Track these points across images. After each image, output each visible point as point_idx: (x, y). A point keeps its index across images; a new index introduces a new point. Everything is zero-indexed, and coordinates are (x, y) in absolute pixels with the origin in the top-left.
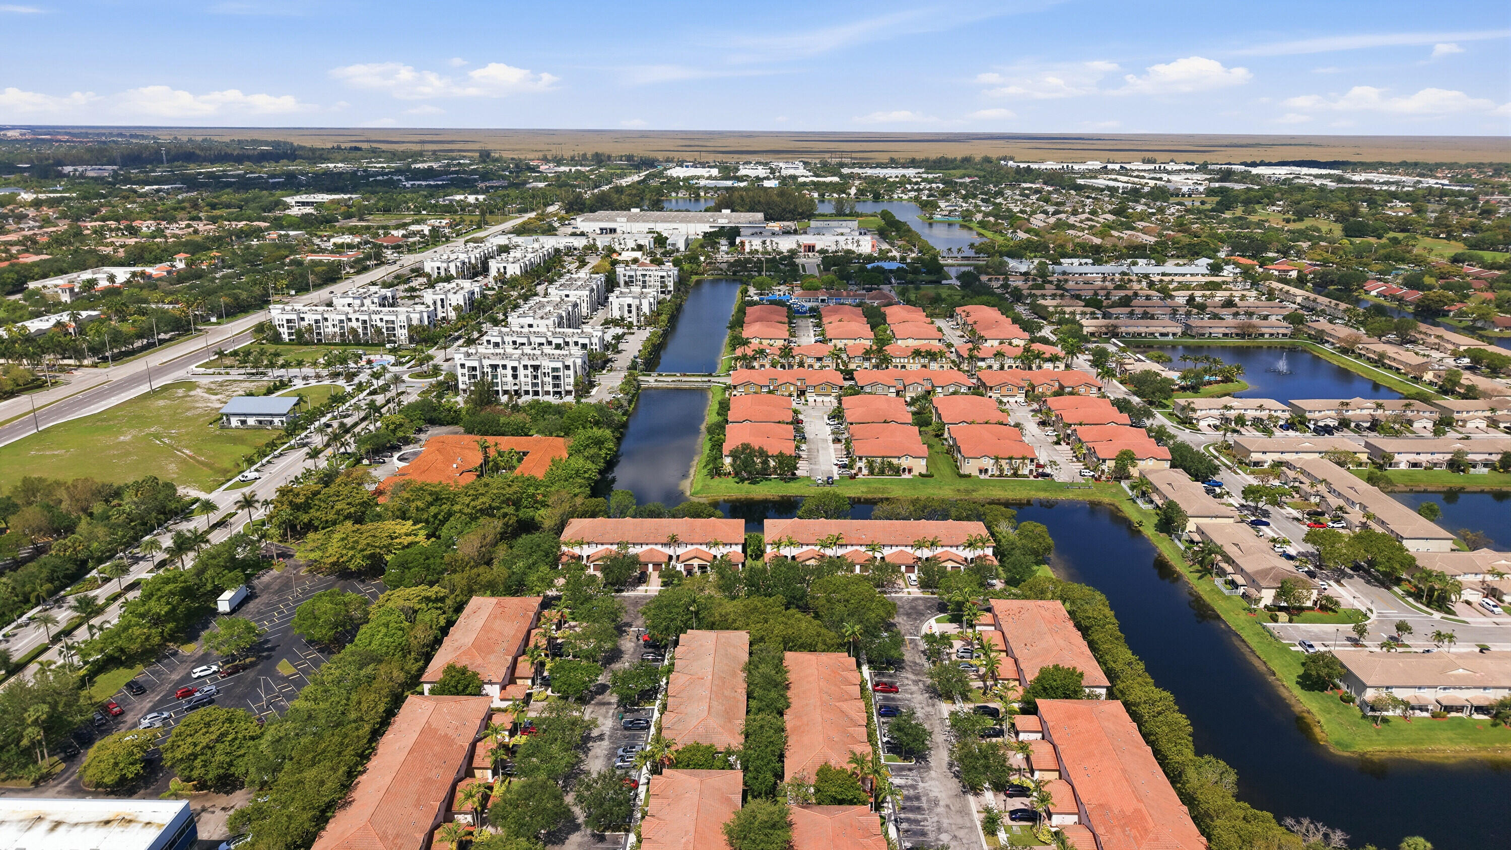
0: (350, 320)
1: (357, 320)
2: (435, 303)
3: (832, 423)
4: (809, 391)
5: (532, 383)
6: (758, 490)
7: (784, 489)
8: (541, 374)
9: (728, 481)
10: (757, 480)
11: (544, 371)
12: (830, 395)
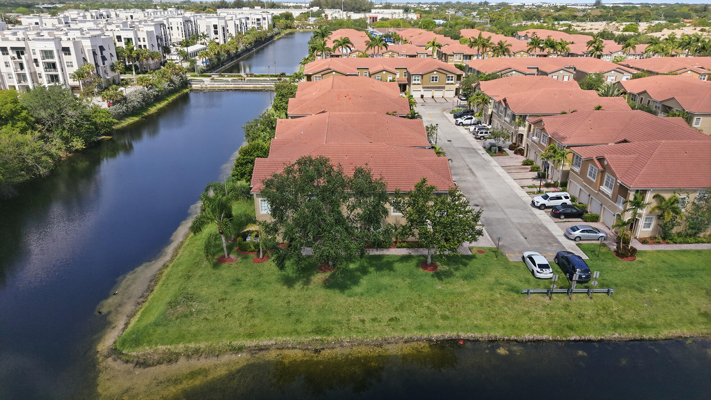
3: (468, 122)
4: (414, 82)
5: (19, 75)
6: (355, 318)
7: (440, 310)
8: (27, 61)
9: (260, 275)
10: (351, 271)
11: (34, 57)
12: (444, 88)
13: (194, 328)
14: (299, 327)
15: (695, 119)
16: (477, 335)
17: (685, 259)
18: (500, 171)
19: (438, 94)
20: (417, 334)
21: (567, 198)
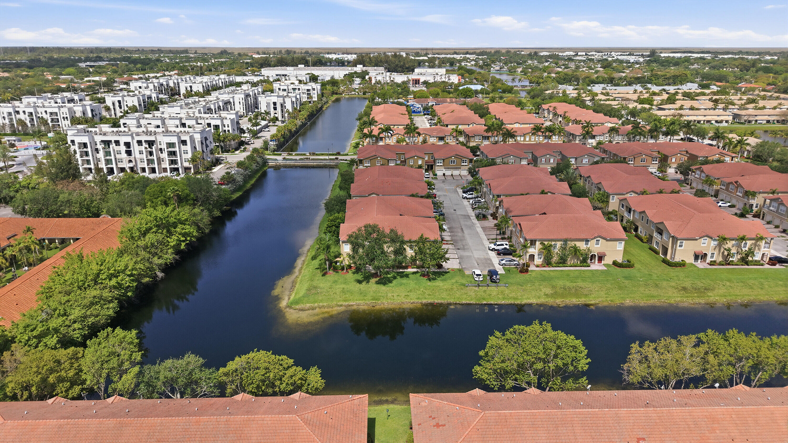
0: (18, 112)
1: (24, 112)
2: (114, 104)
3: (470, 196)
4: (438, 164)
5: (148, 160)
6: (390, 295)
7: (427, 292)
8: (156, 150)
9: (346, 279)
10: (388, 278)
11: (159, 147)
12: (460, 168)
13: (320, 298)
14: (365, 298)
15: (611, 196)
16: (443, 301)
17: (552, 274)
18: (480, 230)
19: (456, 173)
20: (417, 301)
21: (507, 245)
